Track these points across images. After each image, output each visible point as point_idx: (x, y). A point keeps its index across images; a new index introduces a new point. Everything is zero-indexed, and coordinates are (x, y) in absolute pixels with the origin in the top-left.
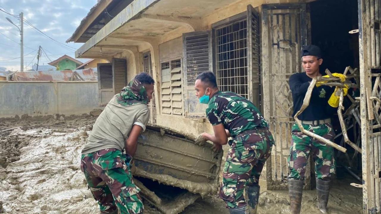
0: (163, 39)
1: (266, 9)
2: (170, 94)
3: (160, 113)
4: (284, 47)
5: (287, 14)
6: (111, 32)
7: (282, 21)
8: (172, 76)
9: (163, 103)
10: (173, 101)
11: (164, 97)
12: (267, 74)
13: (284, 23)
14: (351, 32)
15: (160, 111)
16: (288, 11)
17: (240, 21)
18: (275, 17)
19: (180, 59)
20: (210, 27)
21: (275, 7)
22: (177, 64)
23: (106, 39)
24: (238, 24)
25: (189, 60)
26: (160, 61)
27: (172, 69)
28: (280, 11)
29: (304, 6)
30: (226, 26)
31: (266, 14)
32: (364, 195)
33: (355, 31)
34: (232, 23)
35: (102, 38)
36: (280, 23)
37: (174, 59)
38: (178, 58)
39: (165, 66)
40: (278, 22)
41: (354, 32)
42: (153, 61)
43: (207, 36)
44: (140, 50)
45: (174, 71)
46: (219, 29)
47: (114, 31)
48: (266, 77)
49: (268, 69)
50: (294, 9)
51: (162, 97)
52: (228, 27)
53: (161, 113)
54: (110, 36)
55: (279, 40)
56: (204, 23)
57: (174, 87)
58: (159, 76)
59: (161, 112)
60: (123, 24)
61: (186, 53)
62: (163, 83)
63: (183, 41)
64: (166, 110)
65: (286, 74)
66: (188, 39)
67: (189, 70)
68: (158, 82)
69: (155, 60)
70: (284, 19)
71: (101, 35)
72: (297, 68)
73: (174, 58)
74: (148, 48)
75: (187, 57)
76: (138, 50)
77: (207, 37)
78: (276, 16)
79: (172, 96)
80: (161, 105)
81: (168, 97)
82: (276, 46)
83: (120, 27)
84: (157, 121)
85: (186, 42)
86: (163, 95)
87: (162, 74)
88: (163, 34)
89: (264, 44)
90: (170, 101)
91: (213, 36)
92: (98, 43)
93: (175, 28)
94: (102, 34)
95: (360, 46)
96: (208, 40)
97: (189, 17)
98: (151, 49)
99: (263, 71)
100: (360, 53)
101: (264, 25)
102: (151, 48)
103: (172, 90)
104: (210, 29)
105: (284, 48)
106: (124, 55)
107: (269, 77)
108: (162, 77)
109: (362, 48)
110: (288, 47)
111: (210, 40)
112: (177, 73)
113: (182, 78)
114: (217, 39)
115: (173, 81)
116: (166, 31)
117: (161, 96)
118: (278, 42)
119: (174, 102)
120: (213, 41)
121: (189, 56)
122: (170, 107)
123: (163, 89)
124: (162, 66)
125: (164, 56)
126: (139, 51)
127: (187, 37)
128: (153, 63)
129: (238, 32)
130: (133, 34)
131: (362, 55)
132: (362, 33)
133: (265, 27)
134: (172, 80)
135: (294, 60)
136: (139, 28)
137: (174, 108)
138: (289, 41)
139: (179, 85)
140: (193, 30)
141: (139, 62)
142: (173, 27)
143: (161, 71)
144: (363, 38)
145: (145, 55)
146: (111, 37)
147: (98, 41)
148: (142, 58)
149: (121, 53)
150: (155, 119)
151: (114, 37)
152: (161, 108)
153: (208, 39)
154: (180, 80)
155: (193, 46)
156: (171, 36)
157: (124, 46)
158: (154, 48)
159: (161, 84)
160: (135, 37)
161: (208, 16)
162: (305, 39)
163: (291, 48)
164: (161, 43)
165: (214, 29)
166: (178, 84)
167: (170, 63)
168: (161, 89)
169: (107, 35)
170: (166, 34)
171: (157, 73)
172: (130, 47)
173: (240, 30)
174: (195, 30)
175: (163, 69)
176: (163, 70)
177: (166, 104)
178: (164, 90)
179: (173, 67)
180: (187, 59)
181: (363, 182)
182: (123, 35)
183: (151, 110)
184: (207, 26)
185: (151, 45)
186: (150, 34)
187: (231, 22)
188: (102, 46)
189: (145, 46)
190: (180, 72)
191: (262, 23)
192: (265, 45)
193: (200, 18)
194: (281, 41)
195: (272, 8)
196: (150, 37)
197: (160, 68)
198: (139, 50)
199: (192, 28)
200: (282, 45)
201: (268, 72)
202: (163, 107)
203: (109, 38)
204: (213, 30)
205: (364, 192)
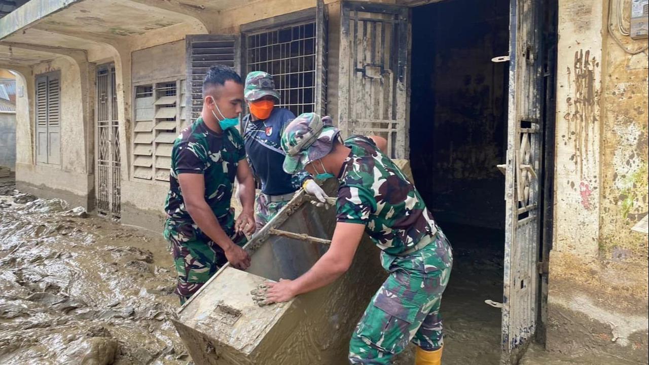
0: (140, 43)
1: (347, 9)
2: (152, 144)
3: (129, 177)
4: (372, 76)
5: (380, 21)
6: (38, 18)
7: (371, 33)
8: (157, 111)
9: (135, 159)
10: (157, 157)
11: (139, 147)
12: (345, 119)
13: (374, 36)
14: (496, 60)
15: (129, 174)
16: (380, 17)
17: (293, 26)
18: (360, 24)
19: (175, 81)
20: (237, 30)
21: (363, 8)
22: (169, 89)
23: (24, 31)
24: (289, 30)
25: (197, 84)
26: (134, 81)
27: (158, 98)
28: (368, 16)
29: (405, 11)
30: (267, 31)
31: (347, 18)
32: (505, 320)
33: (503, 59)
34: (279, 28)
35: (17, 28)
36: (368, 36)
37: (162, 81)
38: (170, 80)
39: (143, 91)
40: (365, 34)
41: (499, 59)
42: (119, 80)
43: (231, 45)
44: (92, 59)
45: (160, 102)
46: (253, 34)
47: (47, 16)
48: (343, 124)
49: (347, 110)
50: (391, 14)
51: (135, 148)
52: (270, 33)
53: (132, 179)
54: (36, 25)
55: (365, 64)
56: (227, 23)
57: (160, 132)
58: (130, 110)
59: (132, 175)
60: (67, 4)
61: (191, 71)
62: (138, 122)
63: (187, 49)
64: (140, 173)
65: (374, 121)
66: (195, 46)
67: (195, 103)
68: (128, 121)
69: (123, 78)
70: (374, 28)
71: (14, 21)
72: (389, 113)
73: (164, 77)
74: (108, 56)
75: (193, 80)
76: (87, 59)
77: (233, 46)
78: (362, 22)
79: (156, 148)
80: (132, 163)
81: (149, 148)
82: (360, 74)
83: (61, 9)
84: (121, 192)
85: (191, 51)
86: (137, 144)
87: (135, 106)
88: (141, 34)
89: (343, 68)
90: (151, 156)
91: (243, 46)
92: (6, 37)
93: (169, 25)
94: (16, 20)
95: (510, 84)
96: (233, 53)
97: (199, 7)
98: (115, 60)
99: (339, 113)
100: (509, 95)
101: (344, 35)
102: (116, 56)
103: (156, 136)
104: (237, 32)
105: (371, 78)
106: (55, 66)
107: (348, 124)
108: (135, 111)
109: (513, 86)
110: (378, 77)
111: (237, 53)
112: (167, 106)
113: (178, 117)
114: (249, 53)
115: (160, 120)
116: (149, 27)
117: (132, 146)
118: (364, 67)
119: (159, 159)
120: (243, 56)
121: (197, 77)
122: (151, 167)
123: (137, 133)
124: (137, 92)
125: (142, 73)
126: (89, 61)
127: (194, 42)
128: (119, 85)
129: (288, 45)
130: (82, 26)
131: (514, 98)
132: (514, 63)
133: (345, 40)
134: (157, 119)
135: (386, 99)
136: (99, 17)
137: (159, 169)
138: (380, 66)
139: (171, 128)
140: (205, 32)
141: (88, 80)
142: (165, 22)
143: (135, 100)
144: (516, 71)
145: (101, 69)
146: (35, 27)
147: (6, 34)
148: (94, 74)
149: (49, 62)
150: (118, 187)
151: (41, 29)
152: (132, 168)
153: (234, 51)
154: (173, 119)
155: (205, 60)
156: (156, 39)
157: (58, 48)
158: (122, 56)
159: (133, 124)
160: (85, 33)
161: (235, 9)
162: (404, 66)
163: (383, 79)
164: (137, 49)
165: (245, 34)
166: (170, 126)
167: (154, 87)
168: (133, 134)
169: (29, 22)
170: (149, 33)
171: (127, 104)
172: (70, 51)
173: (292, 41)
174: (210, 32)
175: (138, 96)
176: (139, 99)
177: (141, 162)
178: (139, 135)
179: (160, 95)
180: (193, 83)
181: (504, 299)
182: (61, 27)
183: (110, 171)
184: (232, 28)
185: (116, 51)
186: (117, 31)
187: (276, 26)
188: (12, 44)
189: (102, 52)
190: (174, 105)
191: (341, 33)
192: (344, 70)
193: (219, 12)
194: (368, 65)
195: (358, 9)
196: (115, 36)
197: (132, 94)
198: (89, 58)
199: (204, 27)
200: (369, 72)
201: (347, 115)
202: (136, 167)
203: (32, 29)
204: (243, 36)
205: (505, 315)
